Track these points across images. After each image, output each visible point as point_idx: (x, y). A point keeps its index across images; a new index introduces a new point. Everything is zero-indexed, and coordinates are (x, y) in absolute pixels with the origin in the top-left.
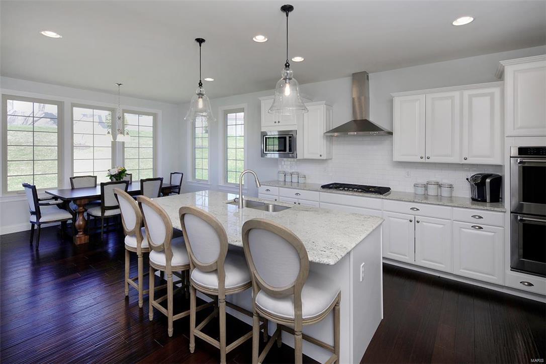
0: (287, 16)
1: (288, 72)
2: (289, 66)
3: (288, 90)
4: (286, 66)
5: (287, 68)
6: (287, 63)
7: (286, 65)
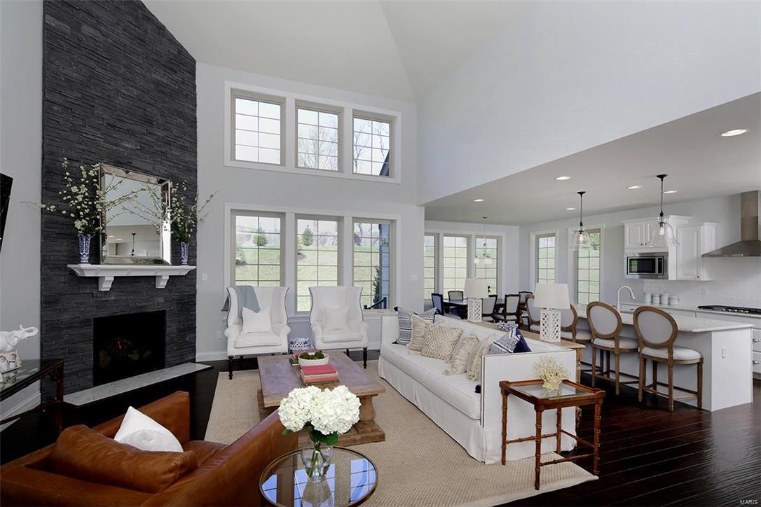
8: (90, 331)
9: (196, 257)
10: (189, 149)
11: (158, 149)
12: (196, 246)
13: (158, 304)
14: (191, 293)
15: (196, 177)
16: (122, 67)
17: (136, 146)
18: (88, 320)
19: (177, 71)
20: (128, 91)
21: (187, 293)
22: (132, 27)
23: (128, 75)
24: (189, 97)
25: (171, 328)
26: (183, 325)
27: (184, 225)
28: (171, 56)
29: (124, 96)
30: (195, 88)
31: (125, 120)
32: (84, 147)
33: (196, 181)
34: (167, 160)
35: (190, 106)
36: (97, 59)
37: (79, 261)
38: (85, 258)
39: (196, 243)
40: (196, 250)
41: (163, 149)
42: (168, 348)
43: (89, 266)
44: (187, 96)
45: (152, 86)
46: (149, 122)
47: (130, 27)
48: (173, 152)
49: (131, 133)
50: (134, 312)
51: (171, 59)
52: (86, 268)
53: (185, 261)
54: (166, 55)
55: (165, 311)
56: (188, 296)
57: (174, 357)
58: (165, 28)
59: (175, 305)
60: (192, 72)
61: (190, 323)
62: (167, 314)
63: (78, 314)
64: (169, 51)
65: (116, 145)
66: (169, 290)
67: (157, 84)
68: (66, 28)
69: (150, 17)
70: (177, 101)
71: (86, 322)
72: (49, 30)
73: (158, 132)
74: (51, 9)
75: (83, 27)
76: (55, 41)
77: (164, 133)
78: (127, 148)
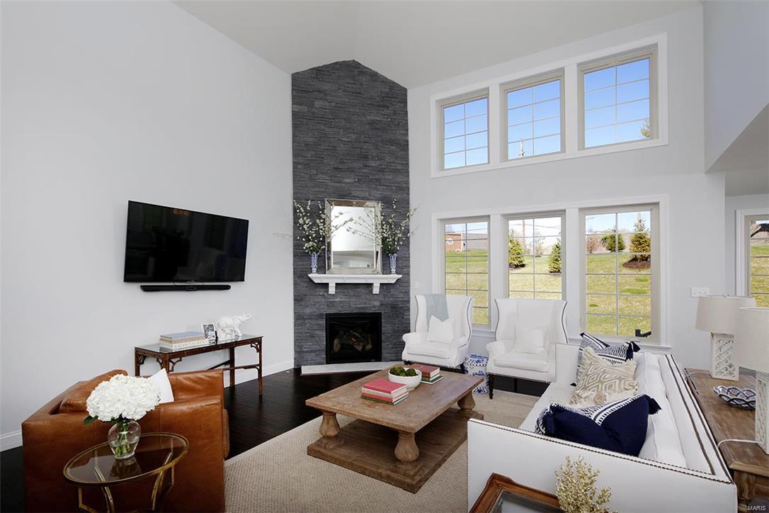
8: (323, 322)
9: (409, 267)
10: (401, 171)
11: (373, 178)
12: (409, 257)
13: (373, 306)
14: (405, 299)
15: (409, 194)
16: (343, 121)
17: (354, 179)
18: (322, 315)
19: (389, 105)
20: (347, 138)
21: (401, 299)
22: (350, 85)
23: (348, 125)
24: (401, 124)
25: (386, 328)
26: (398, 327)
27: (394, 240)
28: (383, 95)
29: (345, 143)
30: (407, 114)
31: (345, 161)
32: (317, 189)
33: (409, 199)
34: (380, 185)
35: (402, 132)
36: (324, 122)
37: (311, 273)
38: (314, 270)
39: (409, 254)
40: (409, 260)
41: (377, 177)
42: (383, 345)
43: (317, 275)
44: (398, 124)
45: (367, 126)
46: (365, 157)
47: (348, 87)
48: (387, 177)
49: (351, 170)
50: (355, 312)
51: (383, 97)
52: (316, 277)
53: (393, 270)
54: (378, 96)
55: (380, 313)
56: (402, 301)
57: (390, 353)
58: (377, 73)
59: (390, 309)
60: (404, 102)
61: (404, 325)
62: (383, 317)
63: (315, 310)
64: (381, 92)
65: (339, 182)
66: (384, 295)
67: (372, 123)
68: (305, 108)
69: (365, 70)
70: (389, 131)
71: (320, 316)
72: (295, 114)
73: (373, 164)
74: (295, 100)
75: (316, 103)
76: (298, 121)
77: (378, 163)
78: (347, 183)
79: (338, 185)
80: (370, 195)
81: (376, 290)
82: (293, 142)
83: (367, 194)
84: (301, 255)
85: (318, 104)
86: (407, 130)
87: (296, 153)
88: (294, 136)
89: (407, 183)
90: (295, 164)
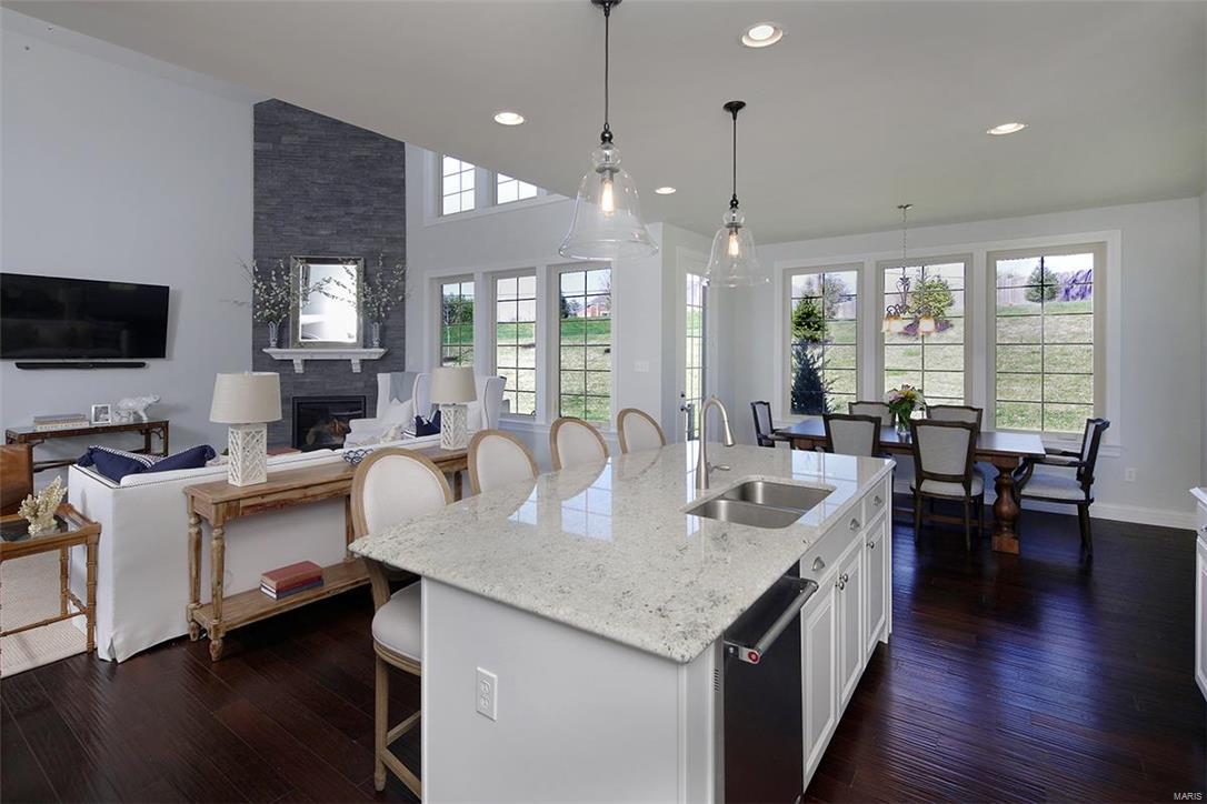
0: (607, 15)
1: (608, 152)
2: (611, 137)
3: (608, 199)
4: (604, 139)
5: (607, 144)
6: (607, 131)
7: (603, 135)
9: (404, 338)
11: (356, 228)
12: (403, 327)
13: (356, 388)
16: (318, 159)
17: (332, 230)
20: (324, 179)
23: (324, 164)
29: (320, 186)
31: (320, 208)
32: (284, 244)
35: (397, 169)
36: (293, 162)
37: (269, 346)
38: (273, 343)
39: (404, 322)
40: (404, 331)
41: (362, 226)
43: (277, 350)
45: (350, 164)
46: (347, 203)
48: (375, 227)
49: (327, 219)
50: (329, 395)
52: (275, 352)
53: (376, 343)
55: (364, 397)
62: (367, 401)
65: (312, 235)
66: (368, 374)
67: (358, 158)
68: (270, 146)
70: (379, 169)
72: (256, 153)
73: (358, 210)
74: (259, 136)
75: (283, 139)
76: (261, 161)
77: (363, 209)
78: (322, 235)
79: (309, 238)
80: (352, 249)
81: (356, 368)
82: (255, 187)
83: (349, 249)
84: (259, 327)
85: (285, 139)
86: (404, 166)
87: (258, 202)
88: (256, 180)
89: (403, 232)
90: (257, 214)
